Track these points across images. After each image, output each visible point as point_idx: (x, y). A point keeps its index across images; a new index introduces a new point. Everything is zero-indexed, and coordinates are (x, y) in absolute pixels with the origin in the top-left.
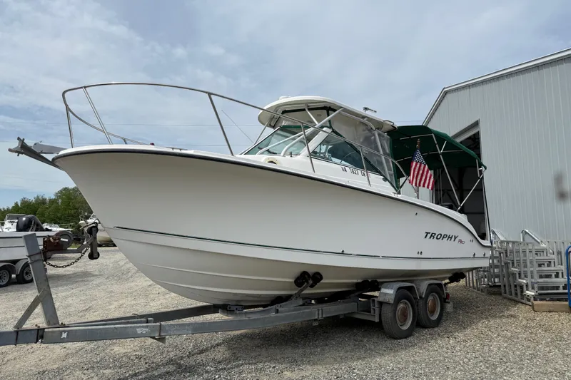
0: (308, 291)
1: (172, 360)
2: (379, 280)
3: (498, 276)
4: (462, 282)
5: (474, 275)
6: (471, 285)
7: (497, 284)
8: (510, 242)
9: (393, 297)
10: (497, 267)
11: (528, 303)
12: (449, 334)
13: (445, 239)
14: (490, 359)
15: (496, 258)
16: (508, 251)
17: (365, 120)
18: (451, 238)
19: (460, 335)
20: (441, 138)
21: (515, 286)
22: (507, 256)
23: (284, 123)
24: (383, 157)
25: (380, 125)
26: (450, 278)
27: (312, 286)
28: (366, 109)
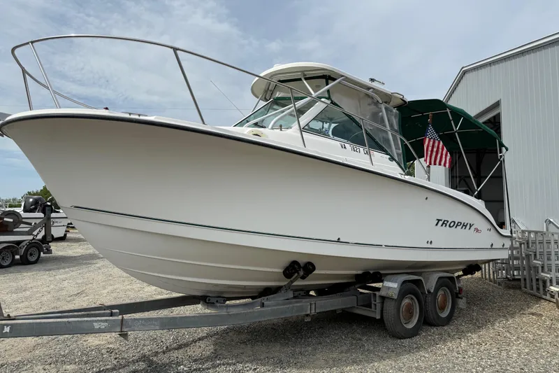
0: (299, 283)
1: (145, 356)
2: (382, 272)
3: (517, 269)
4: (478, 274)
5: (491, 266)
6: (487, 276)
7: (516, 277)
8: (533, 231)
9: (397, 292)
10: (517, 258)
11: (552, 299)
12: (461, 334)
13: (459, 228)
14: (508, 368)
15: (516, 248)
16: (530, 242)
17: (370, 92)
18: (466, 226)
19: (474, 337)
20: (458, 114)
21: (537, 280)
22: (528, 247)
23: (278, 95)
24: (390, 133)
25: (387, 98)
26: (463, 270)
27: (303, 278)
28: (372, 80)
